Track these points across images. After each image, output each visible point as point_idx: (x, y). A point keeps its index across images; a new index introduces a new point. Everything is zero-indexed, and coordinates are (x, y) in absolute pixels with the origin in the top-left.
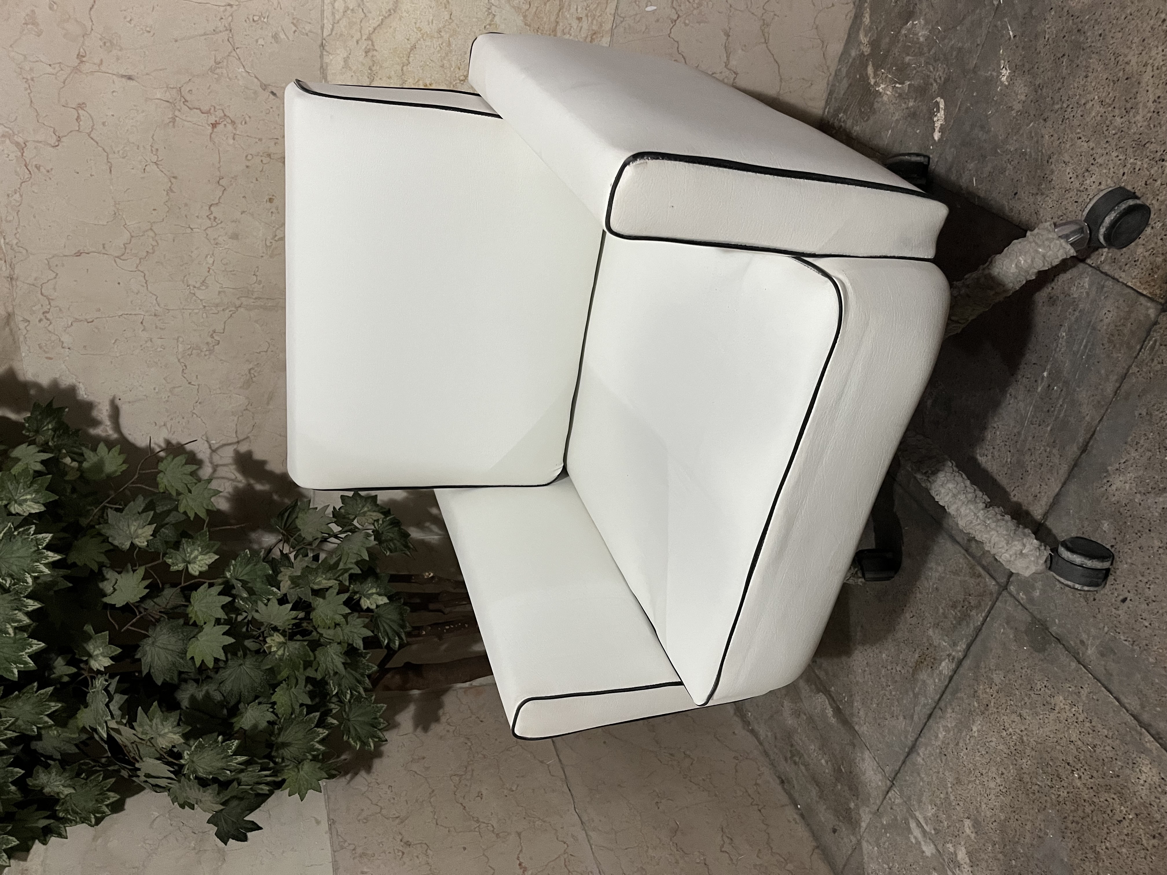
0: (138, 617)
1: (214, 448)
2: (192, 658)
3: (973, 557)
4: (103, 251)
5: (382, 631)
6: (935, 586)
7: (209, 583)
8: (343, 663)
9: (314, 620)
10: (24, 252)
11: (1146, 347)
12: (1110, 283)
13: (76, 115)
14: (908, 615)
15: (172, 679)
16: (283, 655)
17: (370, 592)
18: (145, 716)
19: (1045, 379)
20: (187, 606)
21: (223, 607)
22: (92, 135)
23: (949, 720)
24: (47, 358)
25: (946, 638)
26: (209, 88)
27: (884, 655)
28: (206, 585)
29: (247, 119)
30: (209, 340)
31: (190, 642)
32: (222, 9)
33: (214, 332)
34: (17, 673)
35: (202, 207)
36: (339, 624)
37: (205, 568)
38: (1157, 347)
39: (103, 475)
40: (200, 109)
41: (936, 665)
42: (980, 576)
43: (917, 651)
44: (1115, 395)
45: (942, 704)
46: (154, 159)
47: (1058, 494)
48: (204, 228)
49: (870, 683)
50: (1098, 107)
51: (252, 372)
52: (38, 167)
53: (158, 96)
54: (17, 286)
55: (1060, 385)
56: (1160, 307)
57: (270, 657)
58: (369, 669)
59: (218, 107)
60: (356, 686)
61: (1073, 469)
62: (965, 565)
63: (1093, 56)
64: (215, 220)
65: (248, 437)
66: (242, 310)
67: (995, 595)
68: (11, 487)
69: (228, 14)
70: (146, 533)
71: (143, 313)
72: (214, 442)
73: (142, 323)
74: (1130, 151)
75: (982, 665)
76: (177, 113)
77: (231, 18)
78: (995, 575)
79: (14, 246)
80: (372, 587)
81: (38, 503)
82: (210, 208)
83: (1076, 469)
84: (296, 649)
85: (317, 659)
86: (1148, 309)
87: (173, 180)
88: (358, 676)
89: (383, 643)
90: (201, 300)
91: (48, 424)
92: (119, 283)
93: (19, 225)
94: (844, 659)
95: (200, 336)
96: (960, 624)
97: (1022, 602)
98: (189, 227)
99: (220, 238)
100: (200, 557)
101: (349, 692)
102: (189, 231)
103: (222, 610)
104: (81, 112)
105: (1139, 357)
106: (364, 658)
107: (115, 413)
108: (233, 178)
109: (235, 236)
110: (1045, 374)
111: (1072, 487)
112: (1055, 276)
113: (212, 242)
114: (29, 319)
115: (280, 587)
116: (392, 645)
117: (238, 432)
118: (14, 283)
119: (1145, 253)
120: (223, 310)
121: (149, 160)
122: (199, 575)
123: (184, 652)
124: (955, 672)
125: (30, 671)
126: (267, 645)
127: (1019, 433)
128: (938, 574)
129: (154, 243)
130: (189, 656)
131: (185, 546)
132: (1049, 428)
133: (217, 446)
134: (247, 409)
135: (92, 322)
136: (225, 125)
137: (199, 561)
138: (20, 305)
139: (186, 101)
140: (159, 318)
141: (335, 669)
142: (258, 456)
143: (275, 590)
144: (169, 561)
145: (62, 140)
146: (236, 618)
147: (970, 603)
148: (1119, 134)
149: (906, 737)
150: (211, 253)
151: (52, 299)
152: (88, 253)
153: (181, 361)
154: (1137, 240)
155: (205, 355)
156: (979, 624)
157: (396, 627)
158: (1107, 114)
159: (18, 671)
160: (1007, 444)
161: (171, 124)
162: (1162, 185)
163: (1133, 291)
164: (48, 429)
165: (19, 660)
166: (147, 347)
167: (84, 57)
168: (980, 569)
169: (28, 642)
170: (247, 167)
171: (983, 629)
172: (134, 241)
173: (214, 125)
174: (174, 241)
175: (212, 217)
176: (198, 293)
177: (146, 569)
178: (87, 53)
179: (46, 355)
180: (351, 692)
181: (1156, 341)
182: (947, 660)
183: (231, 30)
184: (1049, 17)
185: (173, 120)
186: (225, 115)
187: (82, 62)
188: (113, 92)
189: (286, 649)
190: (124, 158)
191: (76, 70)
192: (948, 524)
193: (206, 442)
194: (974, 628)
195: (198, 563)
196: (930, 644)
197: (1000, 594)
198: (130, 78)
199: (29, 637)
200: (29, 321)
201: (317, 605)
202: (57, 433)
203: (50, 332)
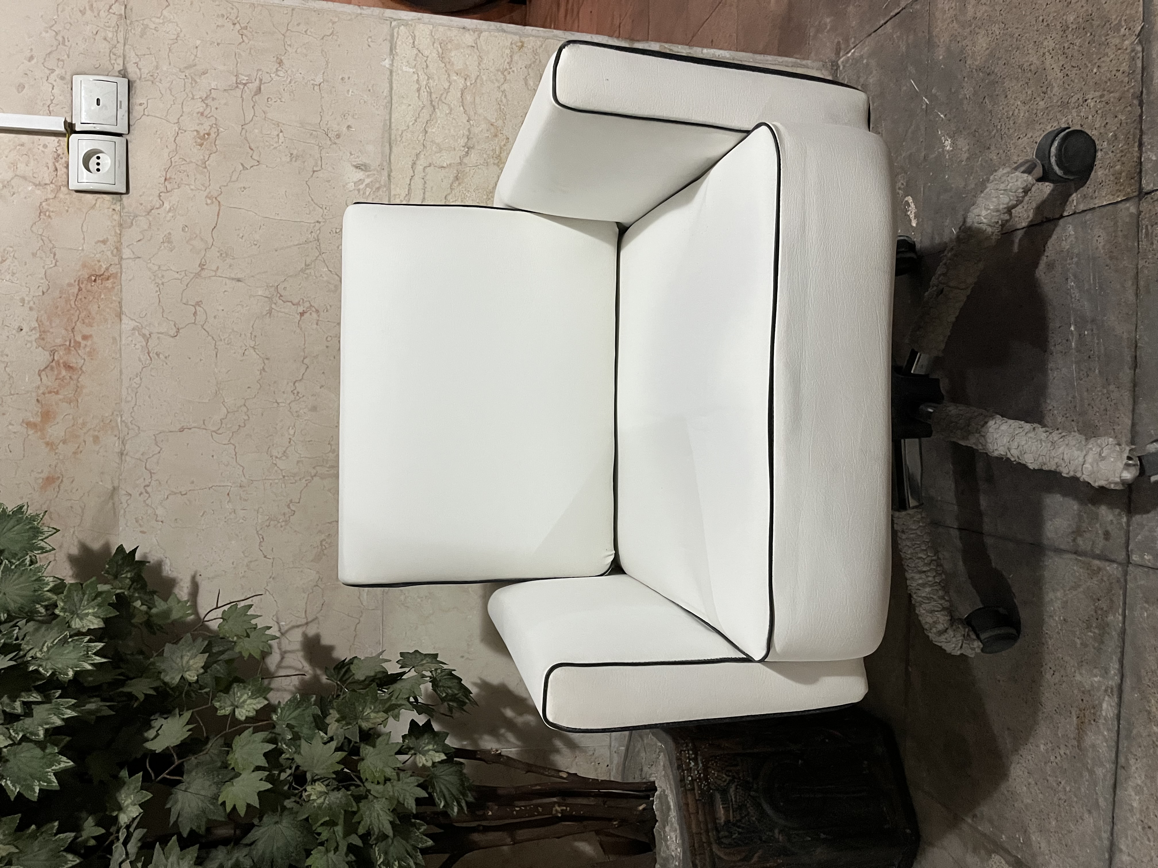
0: (176, 763)
1: (283, 631)
2: (224, 803)
3: (1084, 554)
4: (203, 427)
5: (438, 791)
6: (1062, 618)
7: (254, 727)
8: (391, 822)
9: (361, 772)
10: (137, 428)
11: (1142, 238)
12: (1089, 216)
13: (194, 310)
14: (1048, 676)
15: (199, 827)
16: (323, 803)
17: (426, 748)
18: (162, 852)
19: (1074, 333)
20: (228, 753)
21: (265, 755)
22: (204, 327)
23: (1136, 775)
24: (141, 532)
25: (1095, 671)
26: (300, 285)
27: (1042, 747)
28: (251, 729)
29: (329, 307)
30: (287, 510)
31: (224, 787)
32: (312, 225)
33: (291, 501)
34: (37, 791)
35: (288, 384)
36: (389, 780)
37: (252, 714)
38: (1150, 231)
39: (169, 621)
40: (291, 302)
41: (1098, 713)
42: (1099, 569)
43: (1073, 713)
44: (1137, 297)
45: (1122, 760)
46: (252, 344)
47: (1133, 425)
48: (288, 402)
49: (1040, 796)
50: (1024, 108)
51: (324, 543)
52: (158, 354)
53: (260, 293)
54: (126, 461)
55: (1089, 326)
56: (1137, 199)
57: (308, 804)
58: (423, 843)
59: (305, 299)
60: (406, 857)
61: (1134, 391)
62: (1081, 570)
63: (1005, 80)
64: (297, 395)
65: (316, 618)
66: (316, 479)
67: (1122, 580)
68: (76, 599)
69: (317, 228)
70: (198, 664)
71: (230, 484)
72: (283, 623)
73: (228, 494)
74: (1059, 115)
75: (1143, 673)
76: (273, 306)
77: (318, 231)
78: (1113, 557)
79: (129, 424)
80: (429, 743)
81: (99, 617)
82: (294, 384)
83: (1137, 389)
84: (337, 798)
85: (361, 812)
86: (1128, 209)
87: (266, 361)
88: (409, 848)
89: (439, 805)
90: (281, 470)
91: (127, 572)
92: (213, 456)
93: (136, 404)
94: (1003, 787)
95: (278, 506)
96: (1103, 642)
97: (1150, 565)
98: (276, 402)
99: (301, 411)
100: (248, 702)
101: (396, 863)
102: (275, 405)
103: (263, 758)
104: (198, 308)
105: (1141, 251)
106: (418, 829)
107: (195, 588)
108: (314, 357)
109: (314, 409)
110: (1072, 328)
111: (1142, 407)
112: (1044, 247)
113: (295, 414)
114: (130, 493)
115: (327, 731)
116: (449, 811)
117: (308, 612)
118: (123, 458)
119: (1105, 173)
120: (300, 480)
121: (248, 346)
122: (245, 720)
123: (216, 797)
124: (1119, 705)
125: (51, 791)
126: (307, 793)
127: (1074, 397)
128: (1059, 602)
129: (246, 418)
130: (220, 801)
131: (236, 690)
132: (1097, 371)
133: (286, 628)
134: (317, 586)
135: (185, 494)
136: (311, 314)
137: (248, 705)
138: (125, 479)
139: (281, 296)
140: (244, 489)
141: (381, 826)
142: (326, 641)
143: (322, 734)
144: (217, 704)
145: (180, 331)
146: (279, 774)
147: (1102, 609)
148: (1046, 112)
149: (1100, 839)
150: (293, 425)
151: (154, 473)
152: (190, 429)
153: (260, 533)
154: (1095, 168)
155: (282, 526)
156: (1121, 625)
157: (454, 791)
158: (1031, 107)
159: (40, 790)
160: (1068, 415)
161: (268, 315)
162: (1093, 116)
163: (1110, 206)
164: (126, 577)
165: (42, 777)
166: (231, 519)
167: (204, 265)
168: (1096, 562)
169: (57, 758)
170: (327, 347)
171: (1127, 628)
172: (229, 416)
173: (302, 314)
174: (262, 415)
175: (295, 392)
176: (280, 463)
177: (193, 713)
178: (208, 262)
179: (142, 529)
180: (399, 863)
181: (1147, 226)
182: (1107, 698)
183: (318, 241)
184: (965, 84)
185: (270, 312)
186: (311, 306)
187: (203, 269)
188: (225, 291)
189: (327, 799)
190: (228, 344)
191: (198, 275)
192: (1048, 539)
193: (276, 623)
194: (1118, 635)
195: (246, 707)
196: (1083, 692)
197: (1126, 573)
198: (239, 280)
199: (60, 753)
200: (131, 495)
201: (366, 755)
202: (135, 584)
203: (148, 505)
